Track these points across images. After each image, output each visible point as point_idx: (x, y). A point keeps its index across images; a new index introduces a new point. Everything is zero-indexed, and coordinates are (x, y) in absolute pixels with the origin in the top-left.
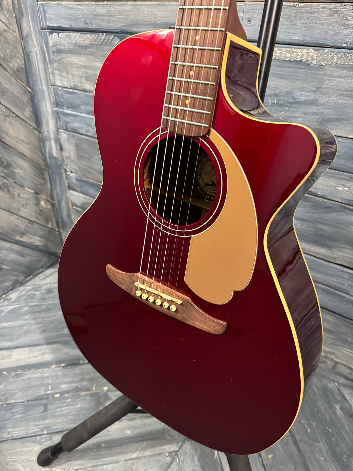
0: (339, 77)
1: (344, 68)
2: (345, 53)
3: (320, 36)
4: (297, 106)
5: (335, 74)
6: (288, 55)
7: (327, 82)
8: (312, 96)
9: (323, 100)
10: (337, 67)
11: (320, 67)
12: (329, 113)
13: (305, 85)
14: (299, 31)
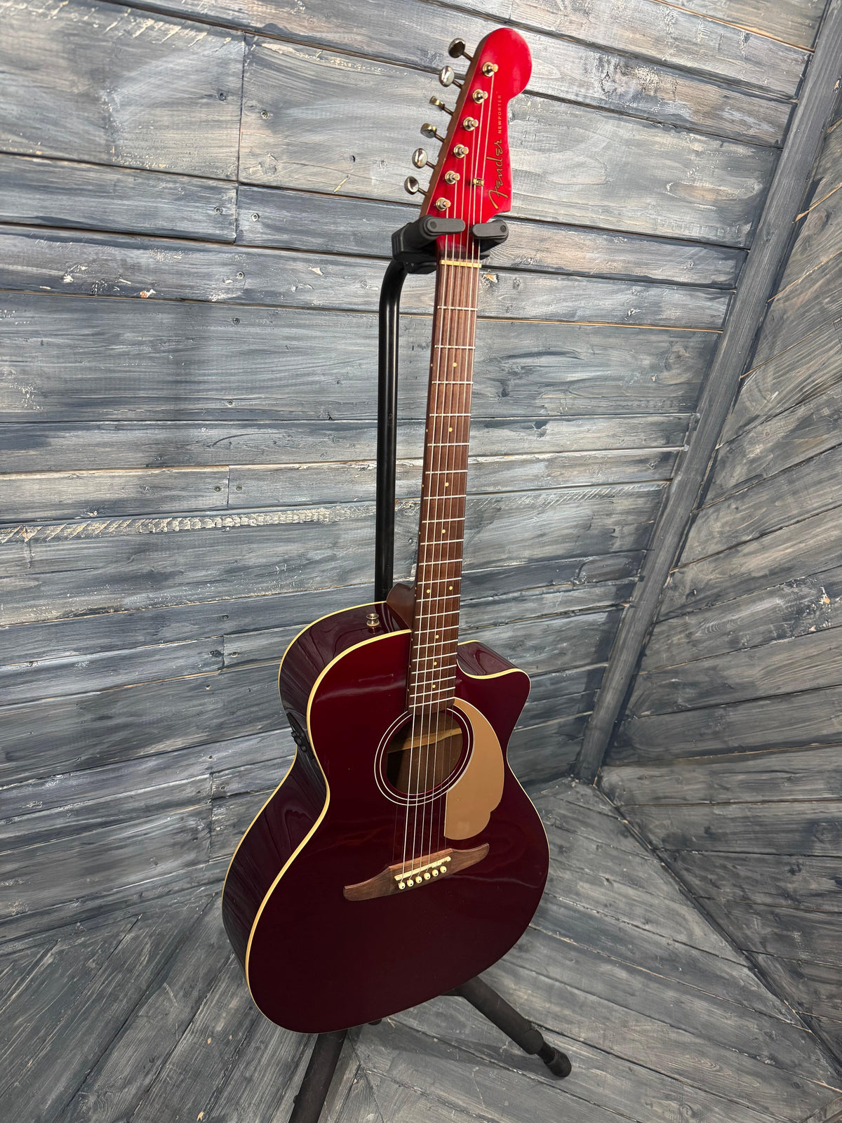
0: (355, 529)
1: (357, 520)
2: (356, 507)
3: (329, 493)
4: (313, 566)
5: (351, 526)
6: (296, 517)
7: (343, 536)
8: (329, 553)
9: (341, 553)
10: (353, 520)
11: (334, 523)
12: (349, 564)
13: (319, 544)
14: (306, 492)
